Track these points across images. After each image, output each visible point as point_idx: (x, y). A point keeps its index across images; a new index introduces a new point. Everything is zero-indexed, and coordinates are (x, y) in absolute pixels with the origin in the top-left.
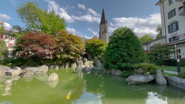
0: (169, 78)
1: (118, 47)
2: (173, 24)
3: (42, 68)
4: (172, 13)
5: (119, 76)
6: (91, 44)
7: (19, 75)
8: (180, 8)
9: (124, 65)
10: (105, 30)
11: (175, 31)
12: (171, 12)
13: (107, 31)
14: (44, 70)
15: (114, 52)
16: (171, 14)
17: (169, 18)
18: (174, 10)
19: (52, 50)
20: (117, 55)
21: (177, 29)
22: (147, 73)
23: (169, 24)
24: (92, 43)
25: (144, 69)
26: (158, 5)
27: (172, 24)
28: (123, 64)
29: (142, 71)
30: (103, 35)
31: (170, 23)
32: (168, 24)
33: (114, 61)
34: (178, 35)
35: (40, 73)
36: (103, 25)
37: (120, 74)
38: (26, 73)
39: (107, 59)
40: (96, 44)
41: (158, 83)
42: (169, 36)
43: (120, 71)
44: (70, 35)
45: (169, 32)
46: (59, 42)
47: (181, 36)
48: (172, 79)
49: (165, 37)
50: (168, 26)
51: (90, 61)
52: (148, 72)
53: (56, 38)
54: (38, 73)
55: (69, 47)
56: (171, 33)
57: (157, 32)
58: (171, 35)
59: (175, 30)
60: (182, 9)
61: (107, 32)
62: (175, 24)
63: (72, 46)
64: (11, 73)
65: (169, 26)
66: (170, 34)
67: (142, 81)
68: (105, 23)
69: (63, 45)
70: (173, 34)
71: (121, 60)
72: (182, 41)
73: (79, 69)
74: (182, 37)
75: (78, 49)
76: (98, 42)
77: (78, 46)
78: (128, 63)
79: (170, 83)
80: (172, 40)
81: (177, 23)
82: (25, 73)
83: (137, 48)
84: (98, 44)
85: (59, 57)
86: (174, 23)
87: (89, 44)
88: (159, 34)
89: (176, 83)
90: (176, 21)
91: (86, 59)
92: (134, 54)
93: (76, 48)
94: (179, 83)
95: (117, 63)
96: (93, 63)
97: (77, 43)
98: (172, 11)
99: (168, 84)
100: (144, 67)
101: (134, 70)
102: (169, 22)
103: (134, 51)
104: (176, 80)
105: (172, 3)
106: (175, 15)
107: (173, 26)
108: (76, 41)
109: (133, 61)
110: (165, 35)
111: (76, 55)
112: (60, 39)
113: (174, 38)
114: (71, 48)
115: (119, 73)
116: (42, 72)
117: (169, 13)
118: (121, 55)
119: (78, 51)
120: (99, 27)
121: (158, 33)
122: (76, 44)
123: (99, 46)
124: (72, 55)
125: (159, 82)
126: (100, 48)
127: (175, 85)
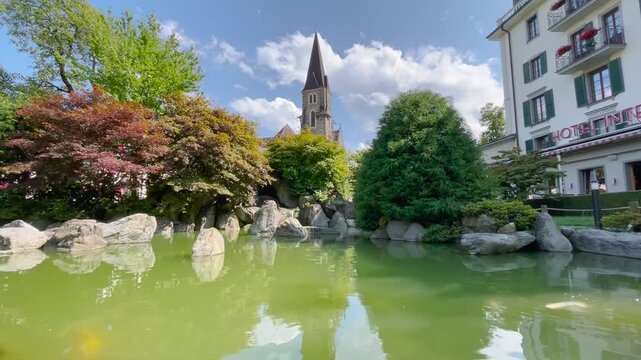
0: (577, 235)
1: (411, 150)
2: (538, 100)
3: (134, 222)
4: (536, 67)
5: (417, 242)
6: (288, 149)
7: (42, 248)
8: (562, 51)
9: (436, 205)
10: (322, 108)
11: (543, 121)
12: (533, 61)
13: (328, 112)
14: (140, 232)
15: (403, 166)
16: (533, 67)
17: (527, 80)
18: (543, 57)
19: (153, 164)
20: (413, 174)
21: (551, 113)
22: (507, 226)
23: (526, 99)
24: (294, 144)
25: (499, 216)
26: (492, 40)
27: (534, 100)
28: (434, 203)
29: (493, 221)
30: (313, 125)
31: (528, 96)
32: (522, 98)
33: (402, 194)
34: (551, 131)
35: (125, 239)
36: (313, 93)
37: (421, 235)
38: (77, 236)
39: (377, 191)
40: (311, 148)
41: (550, 249)
42: (526, 134)
43: (420, 226)
44: (216, 114)
45: (528, 123)
46: (178, 137)
47: (566, 133)
48: (586, 234)
49: (515, 137)
50: (524, 104)
51: (285, 211)
52: (512, 224)
53: (166, 122)
54: (117, 241)
55: (216, 154)
56: (532, 126)
57: (483, 125)
58: (532, 133)
59: (545, 116)
60: (567, 55)
61: (328, 116)
62: (543, 98)
63: (226, 149)
64: (8, 240)
65: (526, 105)
66: (529, 129)
67: (508, 243)
68: (321, 84)
69: (196, 145)
70: (538, 130)
71: (425, 192)
72: (568, 149)
73: (263, 232)
74: (569, 137)
75: (247, 166)
76: (315, 144)
77: (248, 152)
78: (448, 200)
79: (582, 249)
80: (535, 145)
81: (548, 96)
82: (76, 239)
83: (469, 155)
84: (315, 149)
85: (177, 189)
86: (540, 97)
87: (283, 150)
88: (488, 133)
89: (602, 245)
90: (547, 90)
91: (272, 203)
92: (462, 172)
93: (241, 162)
94: (612, 244)
95: (411, 200)
96: (297, 215)
97: (241, 143)
98: (536, 59)
99: (576, 251)
100: (498, 211)
101: (464, 223)
102: (526, 91)
103: (462, 162)
104: (600, 237)
105: (536, 35)
106: (544, 70)
107: (538, 104)
108: (240, 134)
109: (459, 192)
110: (514, 132)
111: (239, 182)
112: (183, 123)
113: (540, 139)
114: (224, 158)
115: (416, 232)
116: (134, 237)
117: (526, 66)
118: (425, 175)
119: (245, 171)
120: (301, 96)
121: (485, 129)
122: (239, 147)
123: (318, 157)
124: (225, 183)
125: (552, 246)
126: (323, 164)
127: (599, 250)
